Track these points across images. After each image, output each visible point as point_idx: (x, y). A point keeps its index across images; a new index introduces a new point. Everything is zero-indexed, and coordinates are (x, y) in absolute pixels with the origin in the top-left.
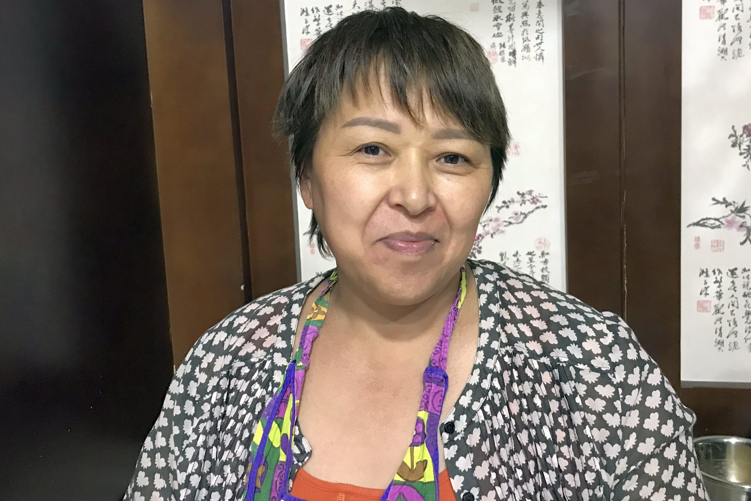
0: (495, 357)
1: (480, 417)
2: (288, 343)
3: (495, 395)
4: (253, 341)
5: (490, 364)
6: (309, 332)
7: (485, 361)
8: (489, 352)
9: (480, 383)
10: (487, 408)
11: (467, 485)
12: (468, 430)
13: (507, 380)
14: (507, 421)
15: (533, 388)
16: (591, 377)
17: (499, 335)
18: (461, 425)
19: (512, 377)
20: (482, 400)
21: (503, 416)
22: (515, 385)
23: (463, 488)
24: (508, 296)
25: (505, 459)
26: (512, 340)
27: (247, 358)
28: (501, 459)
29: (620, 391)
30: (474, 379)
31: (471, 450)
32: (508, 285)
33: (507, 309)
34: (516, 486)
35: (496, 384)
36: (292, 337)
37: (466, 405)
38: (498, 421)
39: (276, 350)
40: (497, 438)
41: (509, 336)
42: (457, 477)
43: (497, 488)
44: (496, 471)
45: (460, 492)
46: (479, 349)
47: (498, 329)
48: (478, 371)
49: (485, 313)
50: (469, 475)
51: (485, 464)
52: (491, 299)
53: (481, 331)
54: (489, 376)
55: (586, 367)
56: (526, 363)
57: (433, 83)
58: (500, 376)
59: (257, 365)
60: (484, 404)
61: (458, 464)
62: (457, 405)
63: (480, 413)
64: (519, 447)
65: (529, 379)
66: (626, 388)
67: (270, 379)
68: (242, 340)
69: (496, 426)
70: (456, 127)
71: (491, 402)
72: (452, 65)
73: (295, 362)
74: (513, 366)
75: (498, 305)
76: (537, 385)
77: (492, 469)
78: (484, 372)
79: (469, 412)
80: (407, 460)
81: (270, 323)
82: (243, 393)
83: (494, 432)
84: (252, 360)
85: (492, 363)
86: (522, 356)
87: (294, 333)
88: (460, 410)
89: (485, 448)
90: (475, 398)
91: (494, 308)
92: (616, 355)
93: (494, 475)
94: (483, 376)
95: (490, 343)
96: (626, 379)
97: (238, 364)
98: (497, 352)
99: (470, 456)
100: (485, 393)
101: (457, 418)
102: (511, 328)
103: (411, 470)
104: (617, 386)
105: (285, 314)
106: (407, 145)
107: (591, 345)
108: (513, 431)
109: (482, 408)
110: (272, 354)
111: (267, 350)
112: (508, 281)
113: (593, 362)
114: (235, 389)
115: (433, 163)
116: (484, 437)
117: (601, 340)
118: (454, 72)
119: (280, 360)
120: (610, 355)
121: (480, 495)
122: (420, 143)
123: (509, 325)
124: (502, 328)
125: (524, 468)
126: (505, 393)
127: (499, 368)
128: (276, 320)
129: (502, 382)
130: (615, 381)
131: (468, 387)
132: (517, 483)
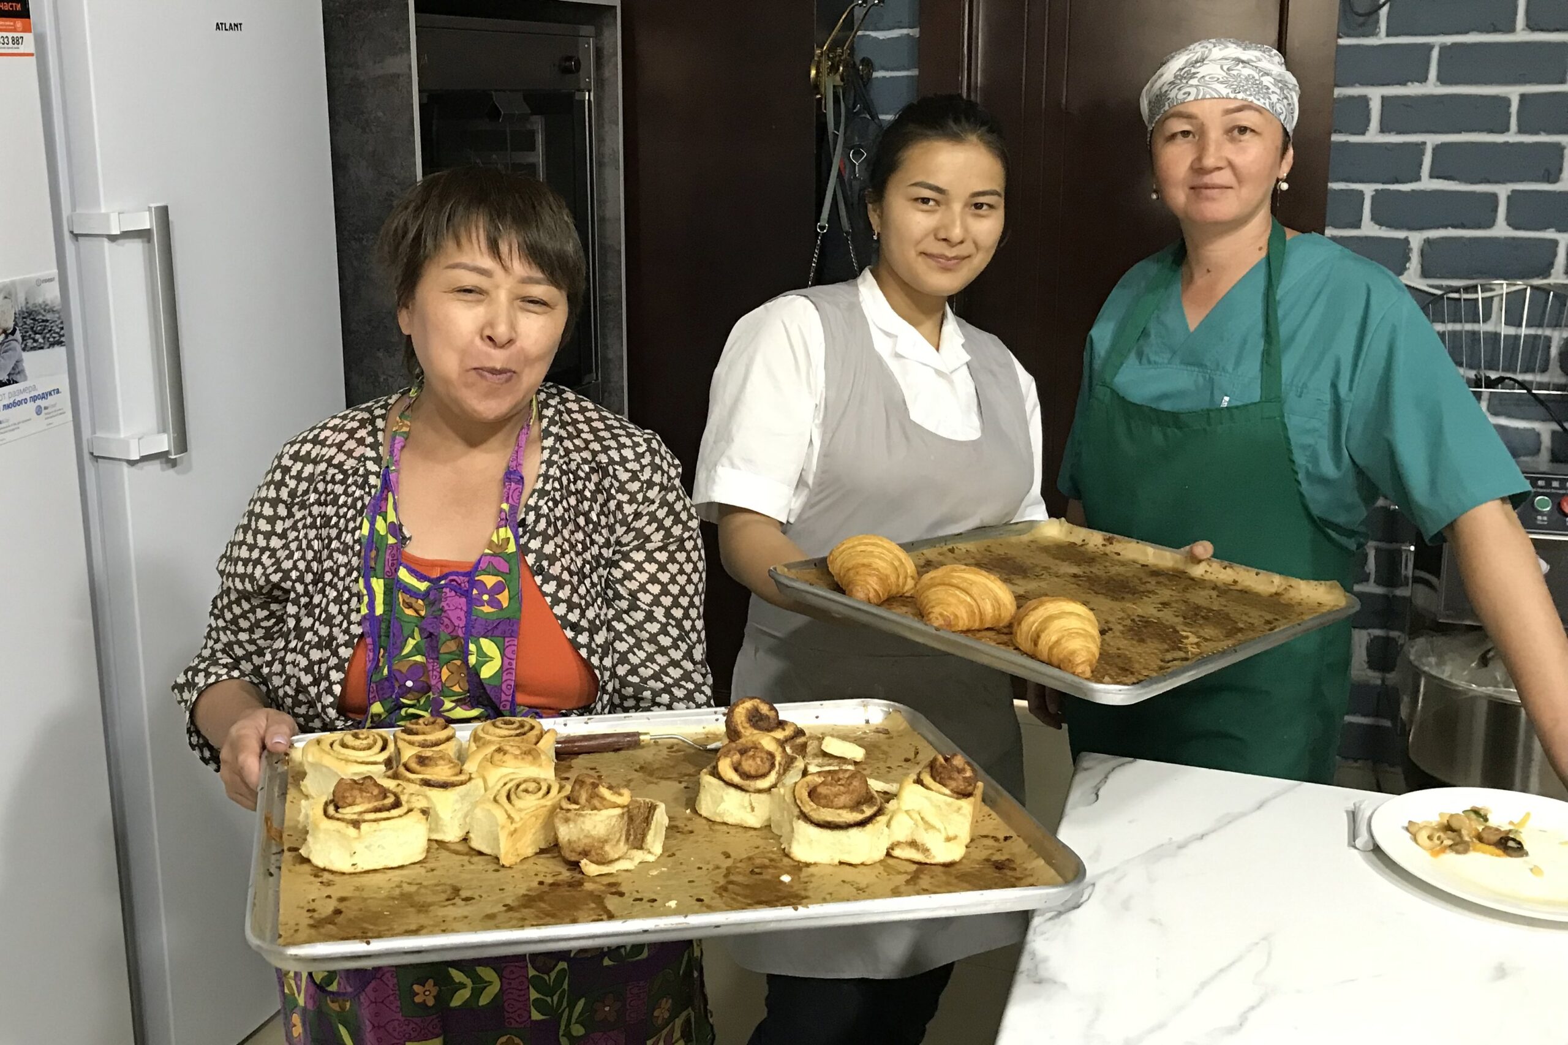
0: (555, 466)
1: (545, 510)
2: (378, 452)
3: (556, 493)
4: (344, 451)
5: (551, 472)
6: (396, 442)
7: (547, 470)
8: (550, 463)
9: (543, 488)
10: (550, 504)
11: (537, 560)
12: (537, 521)
13: (565, 482)
14: (566, 510)
15: (584, 484)
16: (624, 476)
17: (558, 449)
18: (531, 517)
19: (569, 479)
20: (546, 498)
21: (563, 507)
22: (572, 485)
23: (535, 562)
24: (566, 417)
25: (567, 537)
26: (568, 452)
27: (340, 466)
28: (563, 538)
29: (645, 485)
30: (539, 485)
31: (539, 534)
32: (566, 408)
33: (565, 429)
34: (577, 556)
35: (557, 485)
36: (380, 448)
37: (533, 504)
38: (559, 511)
39: (367, 459)
40: (559, 524)
41: (566, 450)
42: (530, 555)
43: (562, 559)
44: (561, 547)
45: (533, 565)
46: (542, 463)
47: (558, 445)
48: (542, 478)
49: (546, 434)
50: (539, 552)
51: (552, 543)
52: (552, 422)
53: (543, 448)
54: (551, 480)
55: (621, 469)
56: (579, 467)
57: (521, 239)
58: (559, 480)
59: (350, 472)
60: (548, 501)
61: (529, 545)
62: (526, 506)
63: (545, 507)
64: (578, 527)
65: (581, 478)
66: (650, 484)
67: (366, 481)
68: (334, 450)
69: (558, 515)
70: (539, 275)
71: (554, 499)
72: (537, 226)
73: (387, 467)
74: (570, 471)
75: (557, 426)
76: (587, 483)
77: (557, 546)
78: (546, 478)
79: (537, 508)
80: (495, 538)
81: (357, 436)
82: (340, 495)
83: (557, 519)
84: (345, 467)
85: (554, 471)
86: (575, 463)
87: (381, 444)
88: (529, 508)
89: (551, 531)
90: (540, 497)
91: (554, 429)
92: (646, 461)
93: (559, 550)
94: (545, 482)
95: (550, 456)
96: (651, 477)
97: (331, 471)
98: (556, 462)
99: (540, 539)
100: (548, 493)
101: (527, 514)
102: (568, 444)
103: (497, 546)
104: (643, 482)
105: (370, 428)
106: (497, 287)
107: (628, 453)
108: (572, 517)
109: (546, 503)
110: (364, 462)
111: (359, 459)
112: (567, 405)
113: (627, 465)
114: (332, 491)
115: (518, 303)
116: (549, 524)
117: (637, 449)
118: (538, 231)
119: (372, 466)
120: (642, 460)
121: (549, 566)
122: (508, 286)
123: (566, 441)
124: (561, 444)
125: (583, 543)
126: (564, 491)
127: (558, 474)
128: (362, 433)
129: (561, 484)
130: (642, 479)
131: (534, 491)
132: (578, 554)
